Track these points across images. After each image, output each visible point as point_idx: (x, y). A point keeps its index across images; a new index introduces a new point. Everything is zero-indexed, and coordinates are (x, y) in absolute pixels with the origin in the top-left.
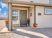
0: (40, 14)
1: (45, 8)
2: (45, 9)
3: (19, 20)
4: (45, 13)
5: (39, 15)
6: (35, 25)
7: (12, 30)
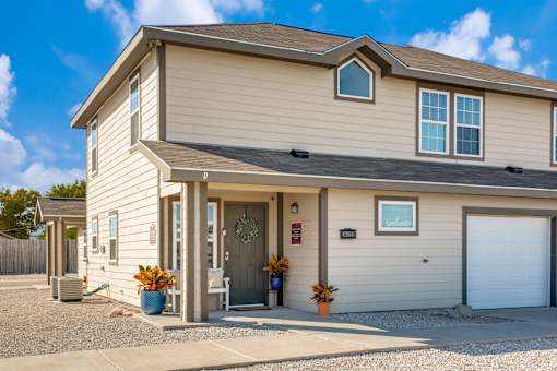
0: (348, 234)
1: (377, 198)
2: (381, 203)
3: (221, 271)
4: (381, 229)
5: (342, 237)
6: (323, 293)
7: (204, 319)
